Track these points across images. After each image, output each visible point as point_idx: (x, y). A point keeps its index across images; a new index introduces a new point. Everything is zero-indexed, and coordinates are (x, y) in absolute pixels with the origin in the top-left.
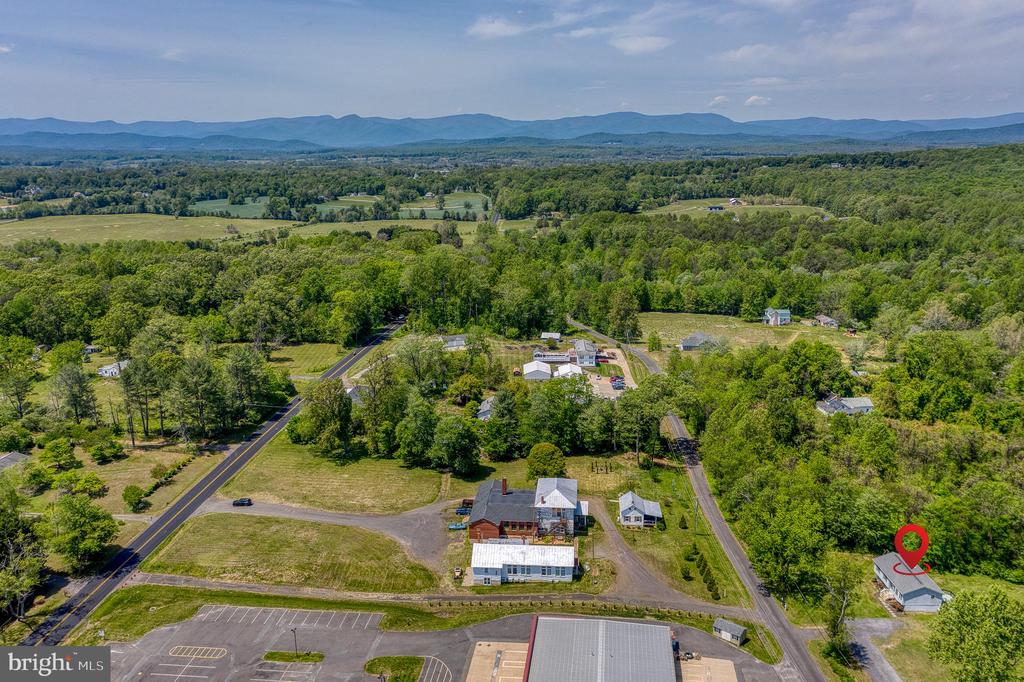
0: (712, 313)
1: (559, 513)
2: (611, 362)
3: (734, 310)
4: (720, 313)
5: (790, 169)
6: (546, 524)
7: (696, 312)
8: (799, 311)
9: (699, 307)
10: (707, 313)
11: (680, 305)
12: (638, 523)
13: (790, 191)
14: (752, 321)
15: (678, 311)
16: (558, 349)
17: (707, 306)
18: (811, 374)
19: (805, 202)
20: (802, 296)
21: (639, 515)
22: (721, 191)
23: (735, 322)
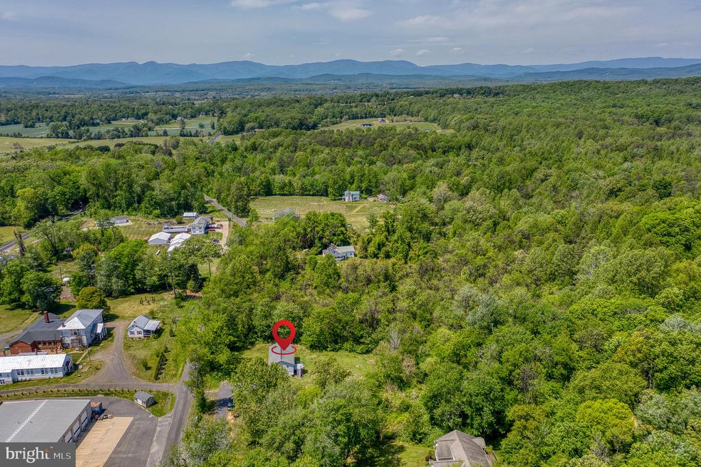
0: (313, 195)
1: (76, 332)
2: (217, 230)
3: (325, 193)
4: (318, 195)
5: (424, 98)
6: (68, 340)
7: (303, 195)
8: (369, 192)
9: (304, 192)
10: (310, 195)
11: (292, 190)
12: (140, 336)
13: (418, 112)
14: (335, 200)
15: (292, 195)
16: (184, 223)
17: (310, 191)
18: (318, 233)
19: (426, 120)
20: (370, 182)
21: (139, 330)
22: (376, 113)
23: (324, 201)
